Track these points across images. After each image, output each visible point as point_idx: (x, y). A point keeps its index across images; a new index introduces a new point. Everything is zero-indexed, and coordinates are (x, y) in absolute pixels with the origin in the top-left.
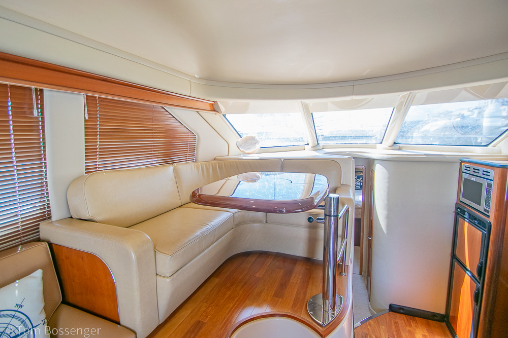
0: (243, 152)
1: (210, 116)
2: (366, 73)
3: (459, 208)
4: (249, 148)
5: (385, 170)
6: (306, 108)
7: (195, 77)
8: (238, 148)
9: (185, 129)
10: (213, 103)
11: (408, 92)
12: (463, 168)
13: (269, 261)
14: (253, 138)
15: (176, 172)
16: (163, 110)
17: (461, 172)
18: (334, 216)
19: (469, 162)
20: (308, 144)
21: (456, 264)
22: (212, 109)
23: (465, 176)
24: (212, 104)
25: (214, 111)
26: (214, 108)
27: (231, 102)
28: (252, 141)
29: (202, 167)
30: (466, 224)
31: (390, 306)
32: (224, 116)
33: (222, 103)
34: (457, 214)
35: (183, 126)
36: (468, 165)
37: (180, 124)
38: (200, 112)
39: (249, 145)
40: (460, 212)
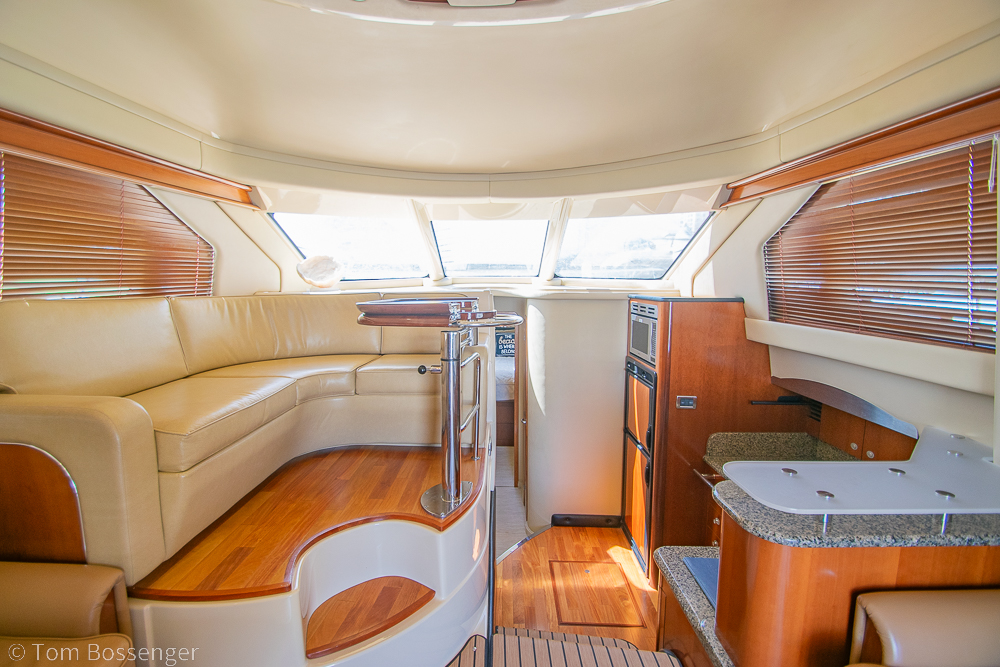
0: (310, 283)
1: (242, 212)
2: (505, 165)
3: (629, 363)
4: (322, 278)
5: (539, 314)
6: (421, 213)
7: (211, 136)
8: (301, 276)
9: (190, 233)
10: (248, 188)
11: (562, 198)
12: (632, 307)
13: (361, 460)
14: (328, 260)
15: (175, 311)
16: (143, 192)
17: (630, 313)
18: (454, 360)
19: (636, 298)
20: (428, 276)
21: (629, 440)
22: (246, 200)
23: (633, 317)
24: (246, 191)
25: (251, 203)
26: (249, 198)
27: (284, 190)
28: (325, 264)
29: (229, 307)
30: (636, 381)
31: (553, 517)
32: (271, 215)
33: (265, 190)
34: (627, 370)
35: (184, 228)
36: (635, 302)
37: (177, 223)
38: (222, 203)
39: (322, 273)
40: (629, 367)
